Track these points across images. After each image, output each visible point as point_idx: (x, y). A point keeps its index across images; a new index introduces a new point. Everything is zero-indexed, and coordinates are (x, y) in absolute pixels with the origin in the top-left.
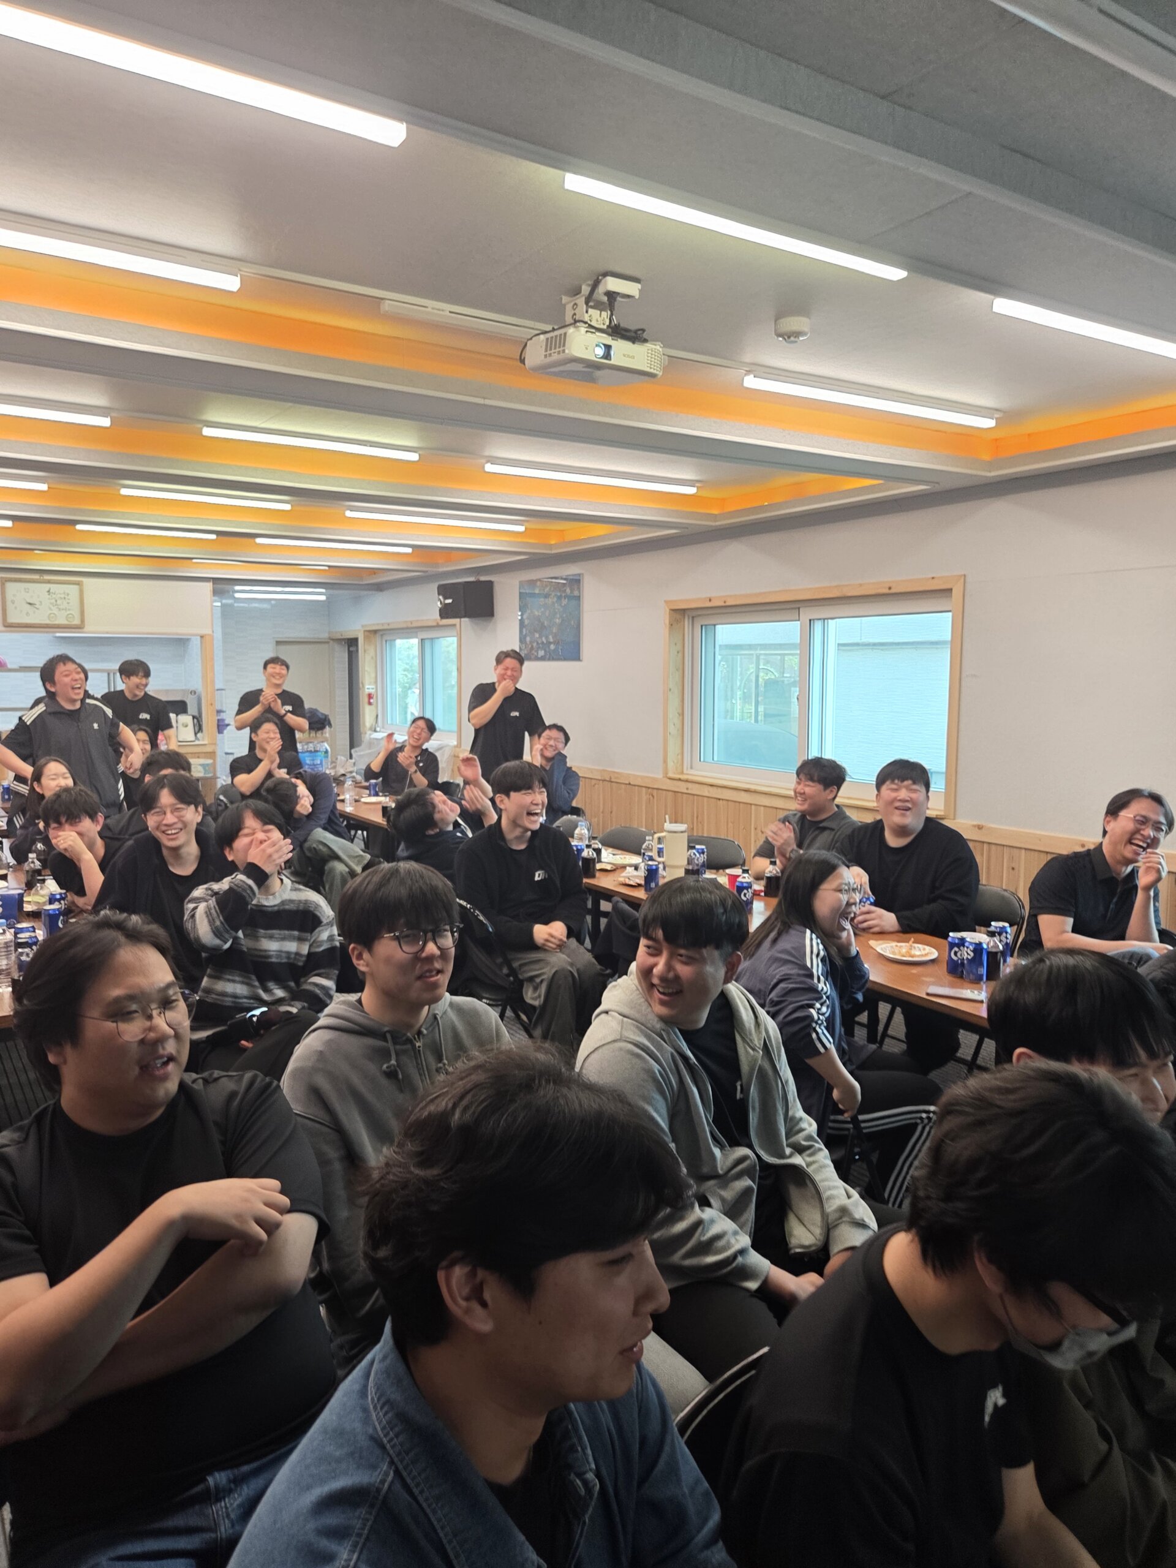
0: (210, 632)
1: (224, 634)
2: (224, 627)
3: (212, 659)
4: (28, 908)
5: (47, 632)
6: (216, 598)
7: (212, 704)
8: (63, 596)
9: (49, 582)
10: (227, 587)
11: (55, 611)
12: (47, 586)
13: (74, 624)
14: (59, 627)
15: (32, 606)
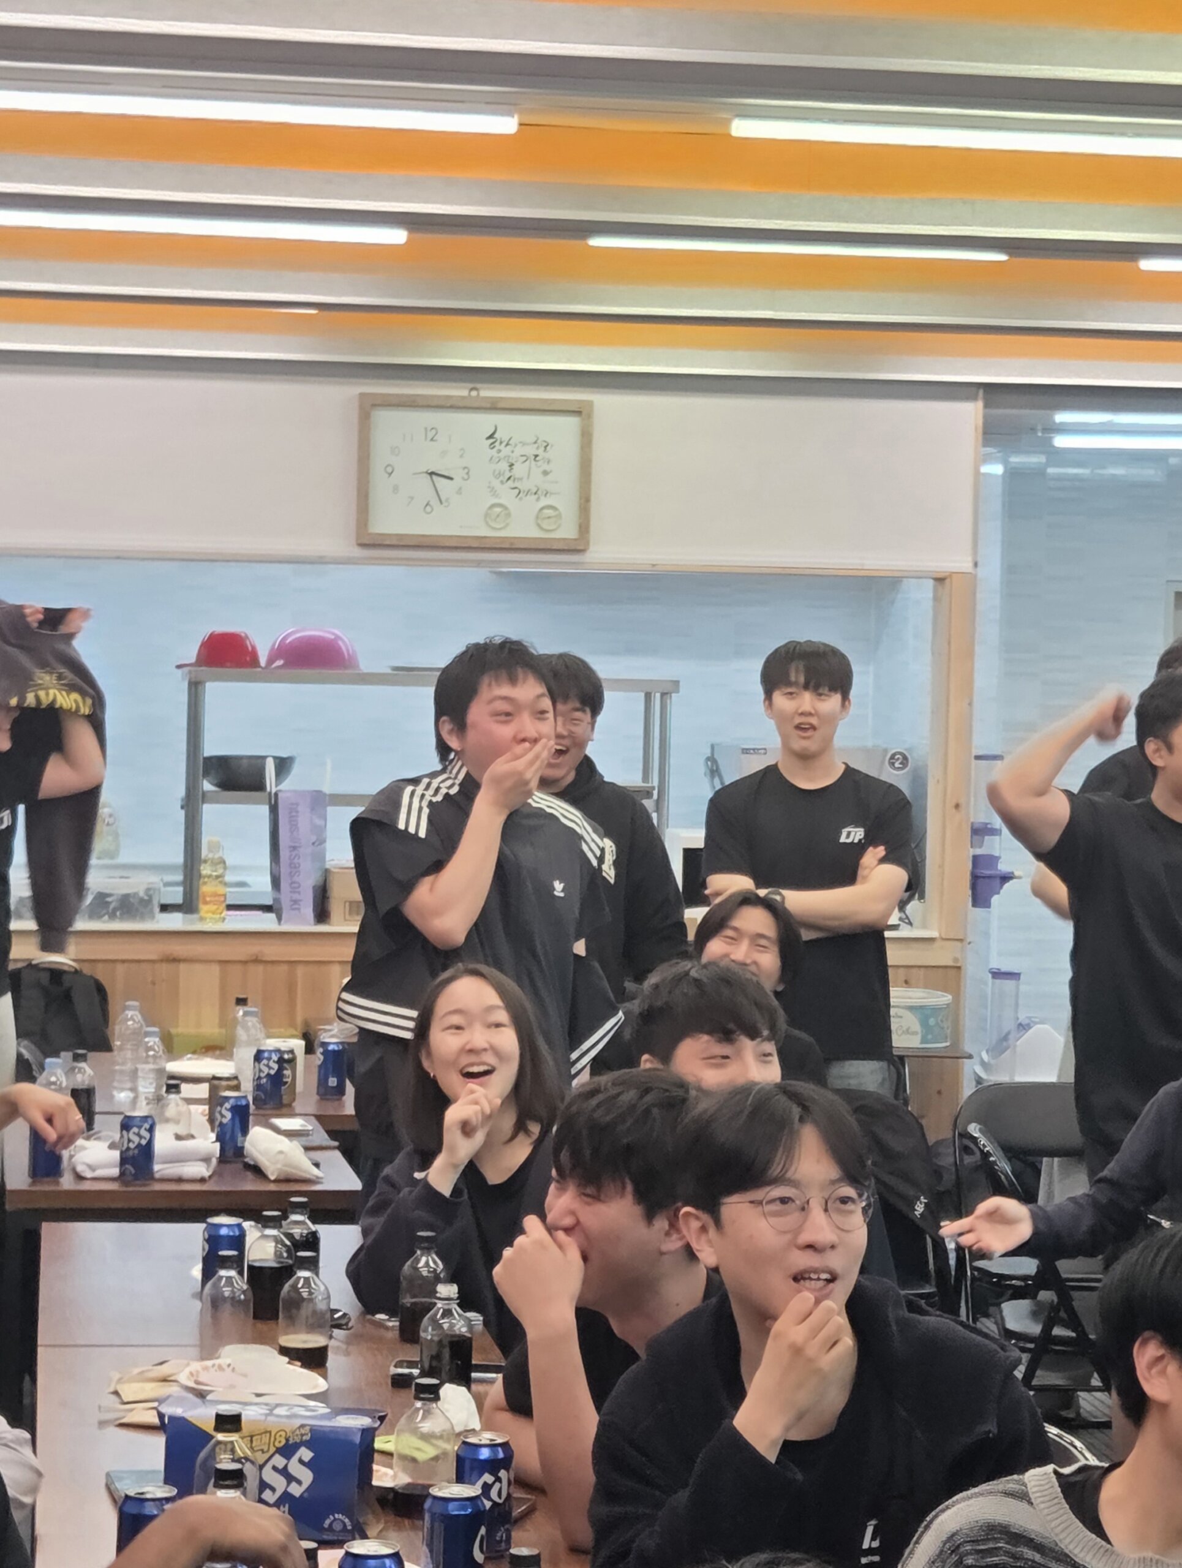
0: (966, 566)
1: (1010, 569)
2: (1010, 545)
3: (970, 655)
4: (385, 1477)
5: (479, 564)
6: (989, 450)
7: (957, 806)
8: (531, 451)
9: (494, 407)
10: (1028, 414)
11: (506, 497)
12: (486, 421)
13: (559, 539)
14: (514, 547)
15: (441, 482)
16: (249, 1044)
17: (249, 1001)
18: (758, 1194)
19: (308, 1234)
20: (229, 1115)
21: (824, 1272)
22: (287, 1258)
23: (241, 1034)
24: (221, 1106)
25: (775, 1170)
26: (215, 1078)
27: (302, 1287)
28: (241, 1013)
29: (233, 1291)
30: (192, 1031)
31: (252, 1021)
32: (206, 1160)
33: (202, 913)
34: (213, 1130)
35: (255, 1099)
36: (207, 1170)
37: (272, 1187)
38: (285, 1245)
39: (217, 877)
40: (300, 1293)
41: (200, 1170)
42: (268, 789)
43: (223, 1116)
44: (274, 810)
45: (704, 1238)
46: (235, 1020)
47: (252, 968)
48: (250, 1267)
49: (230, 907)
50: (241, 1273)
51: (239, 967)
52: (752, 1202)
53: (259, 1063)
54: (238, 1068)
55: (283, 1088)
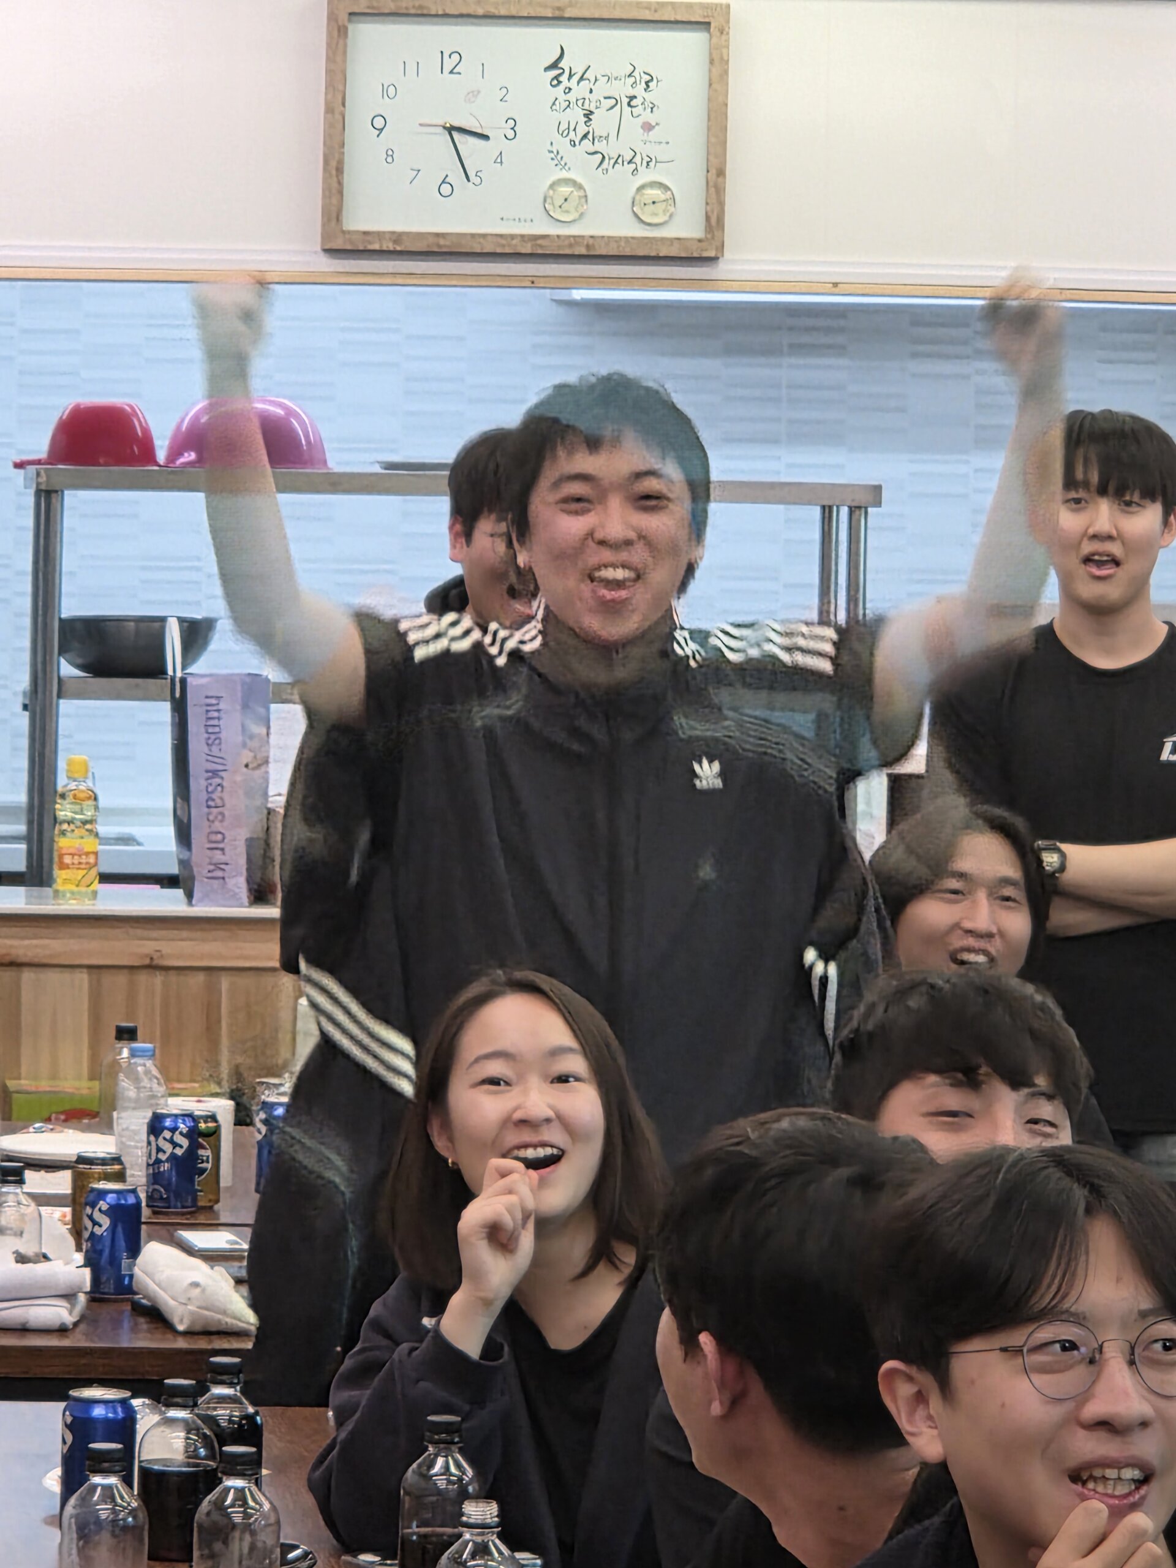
9: (558, 15)
11: (581, 168)
13: (672, 241)
14: (592, 253)
15: (467, 143)
16: (138, 1105)
17: (139, 1033)
18: (1016, 1337)
19: (242, 1418)
20: (106, 1222)
21: (1127, 1465)
22: (206, 1458)
23: (127, 1088)
24: (93, 1206)
25: (1043, 1298)
26: (82, 1160)
27: (232, 1506)
28: (125, 1053)
29: (114, 1512)
30: (45, 1085)
31: (146, 1066)
32: (69, 1296)
33: (59, 885)
34: (79, 1248)
35: (150, 1198)
36: (71, 1313)
37: (181, 1344)
38: (205, 1436)
39: (85, 822)
40: (228, 1516)
41: (58, 1313)
42: (170, 672)
43: (95, 1223)
44: (180, 708)
45: (921, 1413)
46: (115, 1066)
47: (143, 978)
48: (145, 1473)
49: (106, 878)
50: (128, 1481)
51: (122, 979)
52: (1004, 1350)
53: (157, 1137)
54: (121, 1144)
55: (197, 1179)
